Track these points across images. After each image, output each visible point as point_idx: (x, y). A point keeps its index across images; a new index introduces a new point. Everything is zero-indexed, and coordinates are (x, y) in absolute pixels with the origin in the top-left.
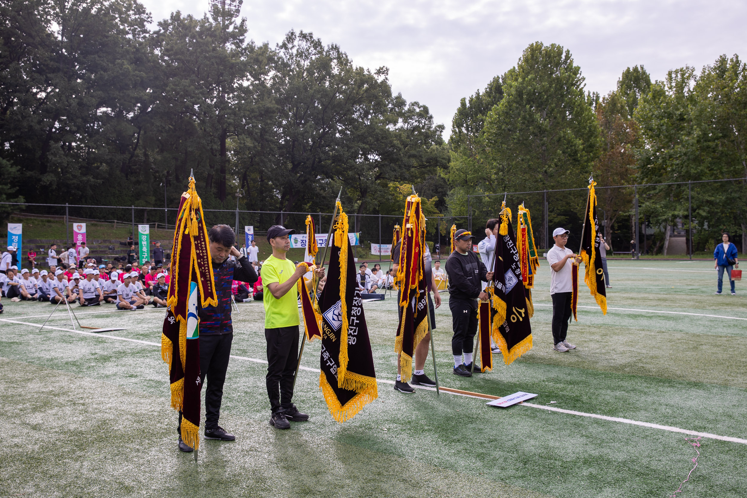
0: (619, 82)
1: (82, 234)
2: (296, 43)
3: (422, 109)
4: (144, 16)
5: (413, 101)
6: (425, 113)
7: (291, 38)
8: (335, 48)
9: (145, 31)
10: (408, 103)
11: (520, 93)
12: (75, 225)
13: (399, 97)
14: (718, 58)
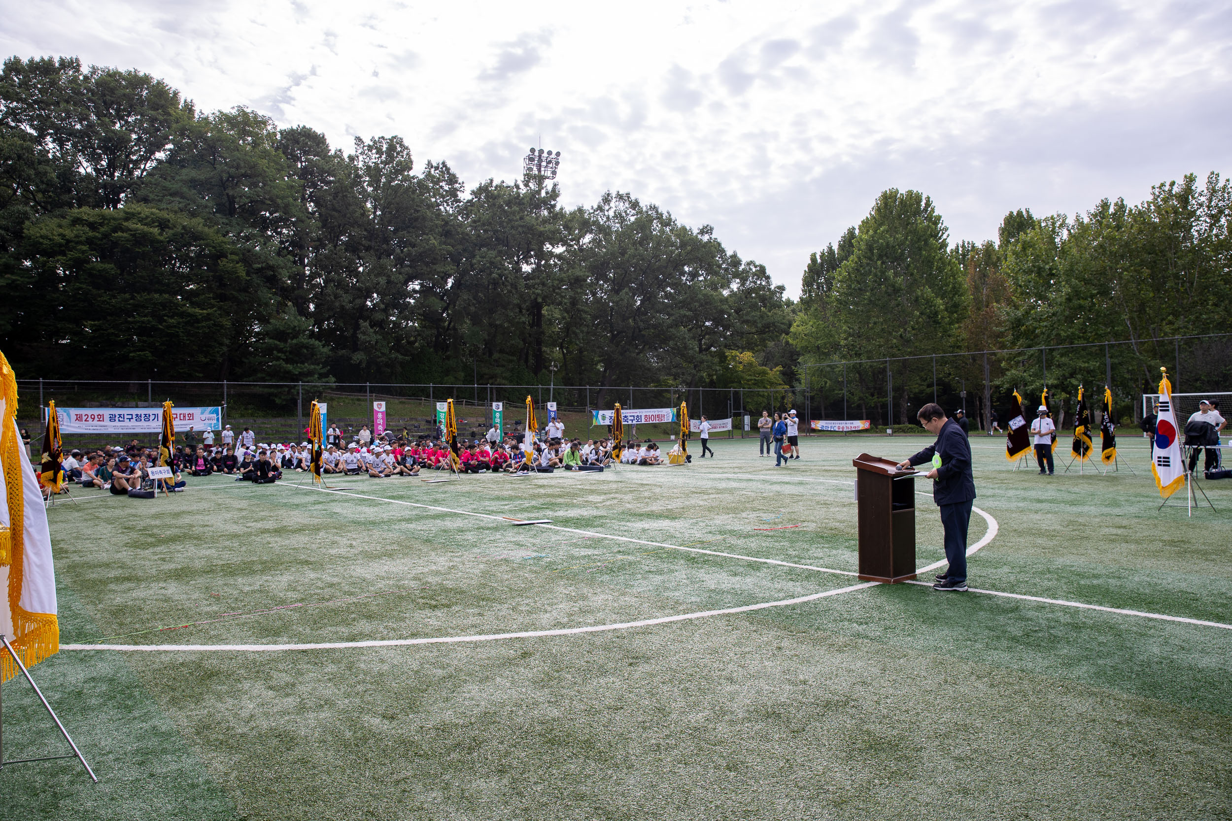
0: (1000, 229)
1: (382, 413)
2: (612, 204)
3: (758, 268)
4: (457, 186)
5: (749, 260)
6: (762, 272)
7: (607, 199)
8: (654, 208)
9: (459, 201)
10: (743, 263)
11: (870, 248)
12: (375, 404)
13: (734, 256)
14: (1098, 202)
